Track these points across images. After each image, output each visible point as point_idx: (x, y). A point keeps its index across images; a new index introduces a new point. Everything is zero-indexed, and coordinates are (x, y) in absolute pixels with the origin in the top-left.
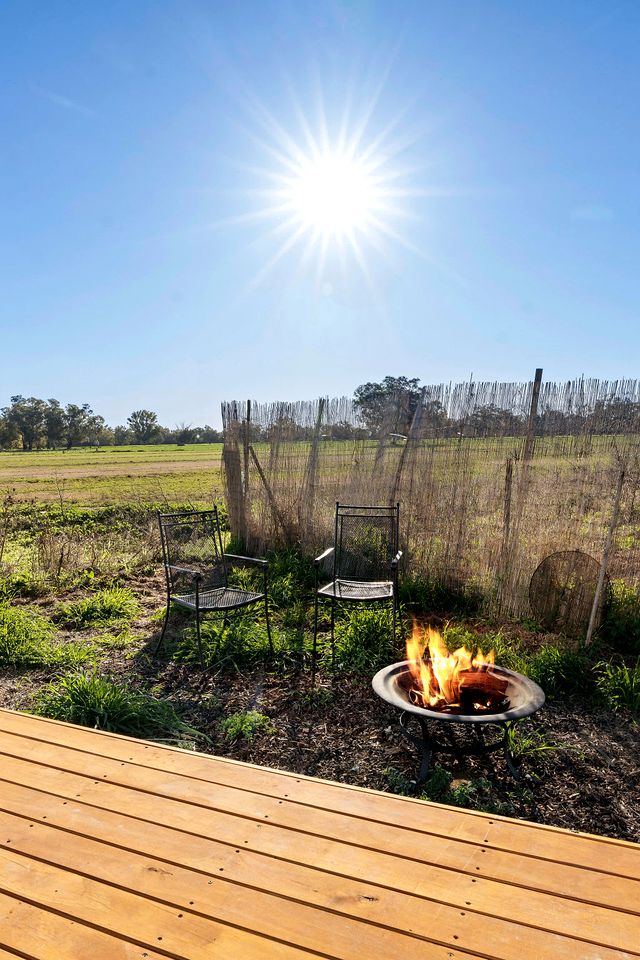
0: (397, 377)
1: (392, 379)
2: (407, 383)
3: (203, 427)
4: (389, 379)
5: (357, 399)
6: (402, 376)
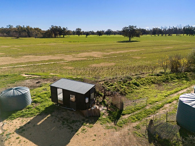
2: (134, 27)
3: (92, 31)
4: (130, 26)
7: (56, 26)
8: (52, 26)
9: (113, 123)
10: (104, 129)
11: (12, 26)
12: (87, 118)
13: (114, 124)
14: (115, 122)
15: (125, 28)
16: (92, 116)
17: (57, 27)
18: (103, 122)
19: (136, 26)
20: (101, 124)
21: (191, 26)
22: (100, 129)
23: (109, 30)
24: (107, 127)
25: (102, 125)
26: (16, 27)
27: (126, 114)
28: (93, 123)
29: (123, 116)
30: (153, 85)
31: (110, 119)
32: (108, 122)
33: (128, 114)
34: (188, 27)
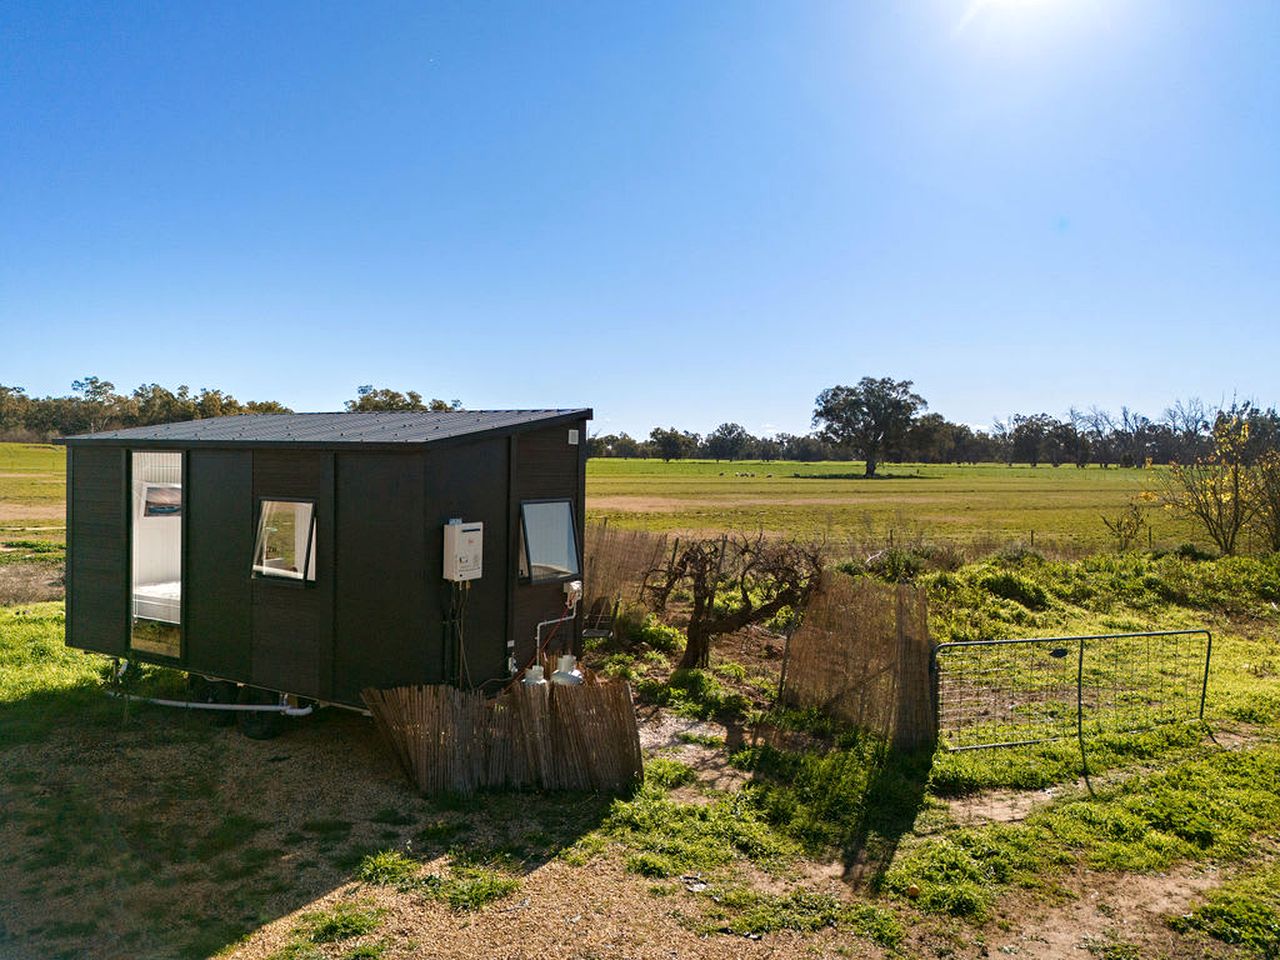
0: (879, 379)
1: (872, 381)
2: (893, 388)
3: (617, 435)
4: (868, 382)
5: (820, 408)
6: (886, 376)
7: (386, 392)
8: (363, 390)
9: (837, 869)
10: (687, 924)
11: (106, 384)
12: (443, 799)
13: (845, 878)
14: (849, 862)
15: (835, 394)
16: (526, 790)
17: (395, 396)
18: (673, 852)
19: (905, 385)
20: (647, 870)
21: (1263, 411)
22: (611, 930)
23: (729, 429)
24: (729, 904)
25: (648, 883)
26: (137, 394)
27: (994, 786)
28: (518, 853)
29: (955, 805)
30: (1178, 614)
31: (777, 819)
32: (744, 848)
33: (1016, 786)
34: (1244, 417)
